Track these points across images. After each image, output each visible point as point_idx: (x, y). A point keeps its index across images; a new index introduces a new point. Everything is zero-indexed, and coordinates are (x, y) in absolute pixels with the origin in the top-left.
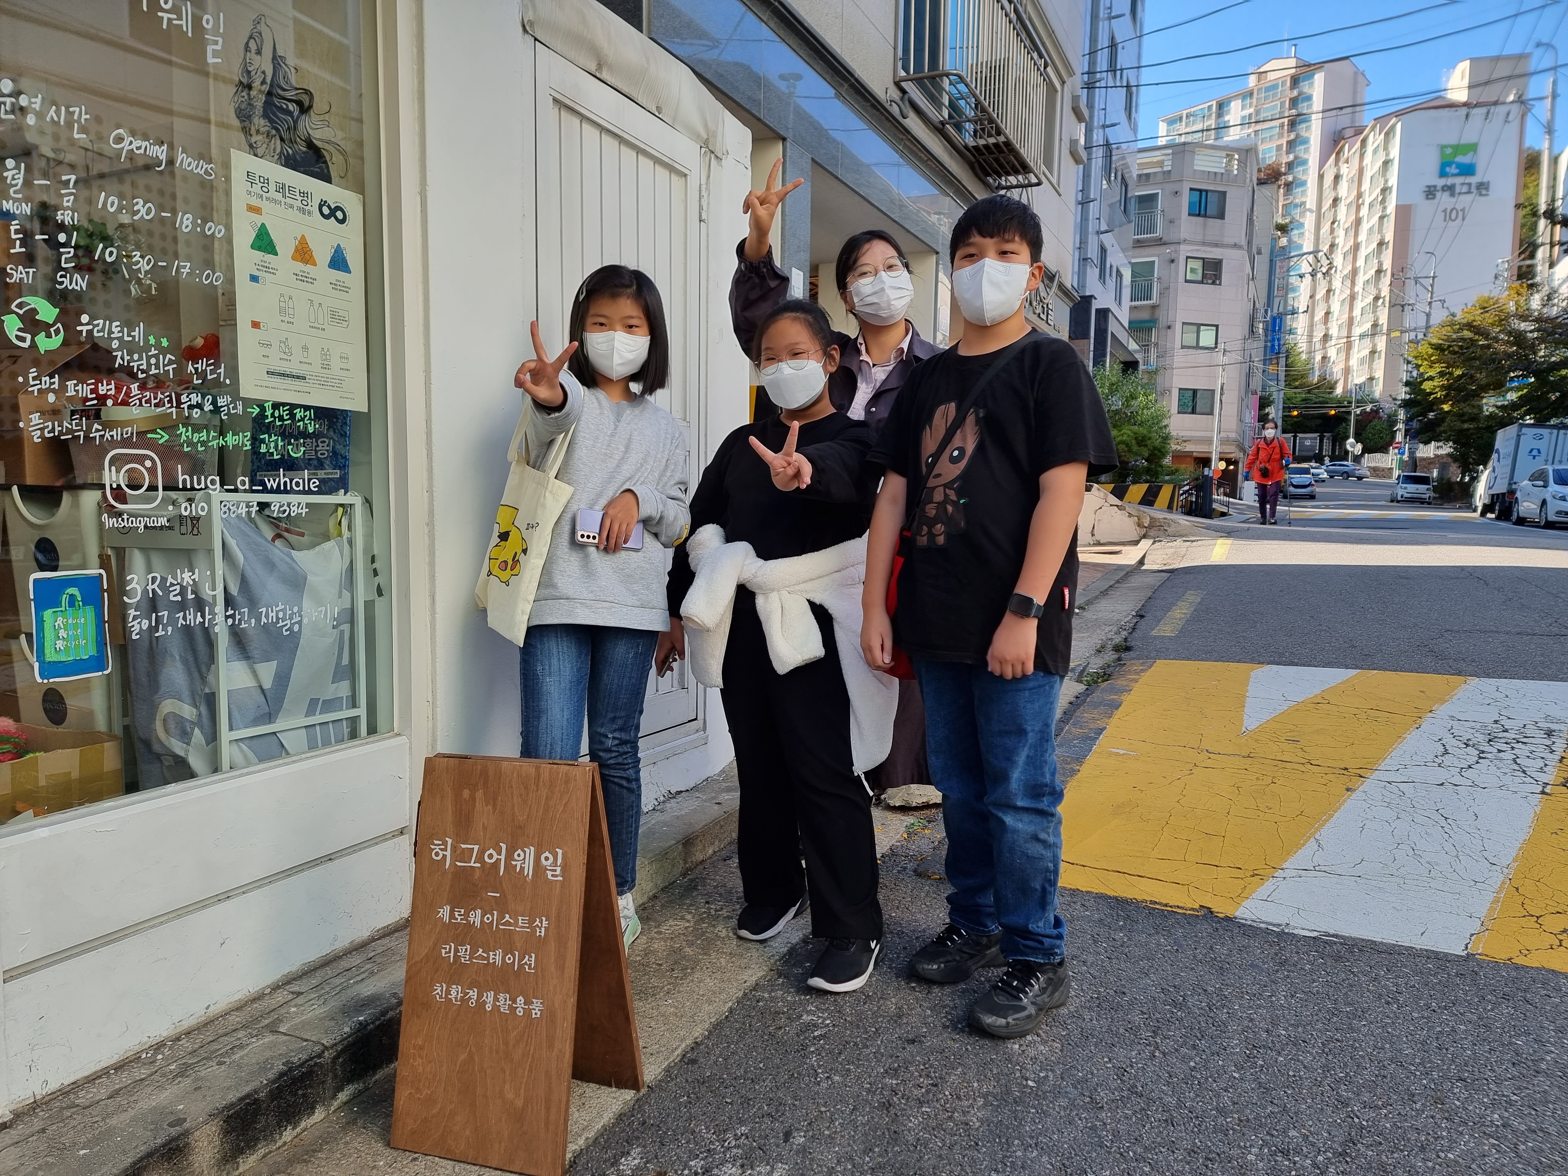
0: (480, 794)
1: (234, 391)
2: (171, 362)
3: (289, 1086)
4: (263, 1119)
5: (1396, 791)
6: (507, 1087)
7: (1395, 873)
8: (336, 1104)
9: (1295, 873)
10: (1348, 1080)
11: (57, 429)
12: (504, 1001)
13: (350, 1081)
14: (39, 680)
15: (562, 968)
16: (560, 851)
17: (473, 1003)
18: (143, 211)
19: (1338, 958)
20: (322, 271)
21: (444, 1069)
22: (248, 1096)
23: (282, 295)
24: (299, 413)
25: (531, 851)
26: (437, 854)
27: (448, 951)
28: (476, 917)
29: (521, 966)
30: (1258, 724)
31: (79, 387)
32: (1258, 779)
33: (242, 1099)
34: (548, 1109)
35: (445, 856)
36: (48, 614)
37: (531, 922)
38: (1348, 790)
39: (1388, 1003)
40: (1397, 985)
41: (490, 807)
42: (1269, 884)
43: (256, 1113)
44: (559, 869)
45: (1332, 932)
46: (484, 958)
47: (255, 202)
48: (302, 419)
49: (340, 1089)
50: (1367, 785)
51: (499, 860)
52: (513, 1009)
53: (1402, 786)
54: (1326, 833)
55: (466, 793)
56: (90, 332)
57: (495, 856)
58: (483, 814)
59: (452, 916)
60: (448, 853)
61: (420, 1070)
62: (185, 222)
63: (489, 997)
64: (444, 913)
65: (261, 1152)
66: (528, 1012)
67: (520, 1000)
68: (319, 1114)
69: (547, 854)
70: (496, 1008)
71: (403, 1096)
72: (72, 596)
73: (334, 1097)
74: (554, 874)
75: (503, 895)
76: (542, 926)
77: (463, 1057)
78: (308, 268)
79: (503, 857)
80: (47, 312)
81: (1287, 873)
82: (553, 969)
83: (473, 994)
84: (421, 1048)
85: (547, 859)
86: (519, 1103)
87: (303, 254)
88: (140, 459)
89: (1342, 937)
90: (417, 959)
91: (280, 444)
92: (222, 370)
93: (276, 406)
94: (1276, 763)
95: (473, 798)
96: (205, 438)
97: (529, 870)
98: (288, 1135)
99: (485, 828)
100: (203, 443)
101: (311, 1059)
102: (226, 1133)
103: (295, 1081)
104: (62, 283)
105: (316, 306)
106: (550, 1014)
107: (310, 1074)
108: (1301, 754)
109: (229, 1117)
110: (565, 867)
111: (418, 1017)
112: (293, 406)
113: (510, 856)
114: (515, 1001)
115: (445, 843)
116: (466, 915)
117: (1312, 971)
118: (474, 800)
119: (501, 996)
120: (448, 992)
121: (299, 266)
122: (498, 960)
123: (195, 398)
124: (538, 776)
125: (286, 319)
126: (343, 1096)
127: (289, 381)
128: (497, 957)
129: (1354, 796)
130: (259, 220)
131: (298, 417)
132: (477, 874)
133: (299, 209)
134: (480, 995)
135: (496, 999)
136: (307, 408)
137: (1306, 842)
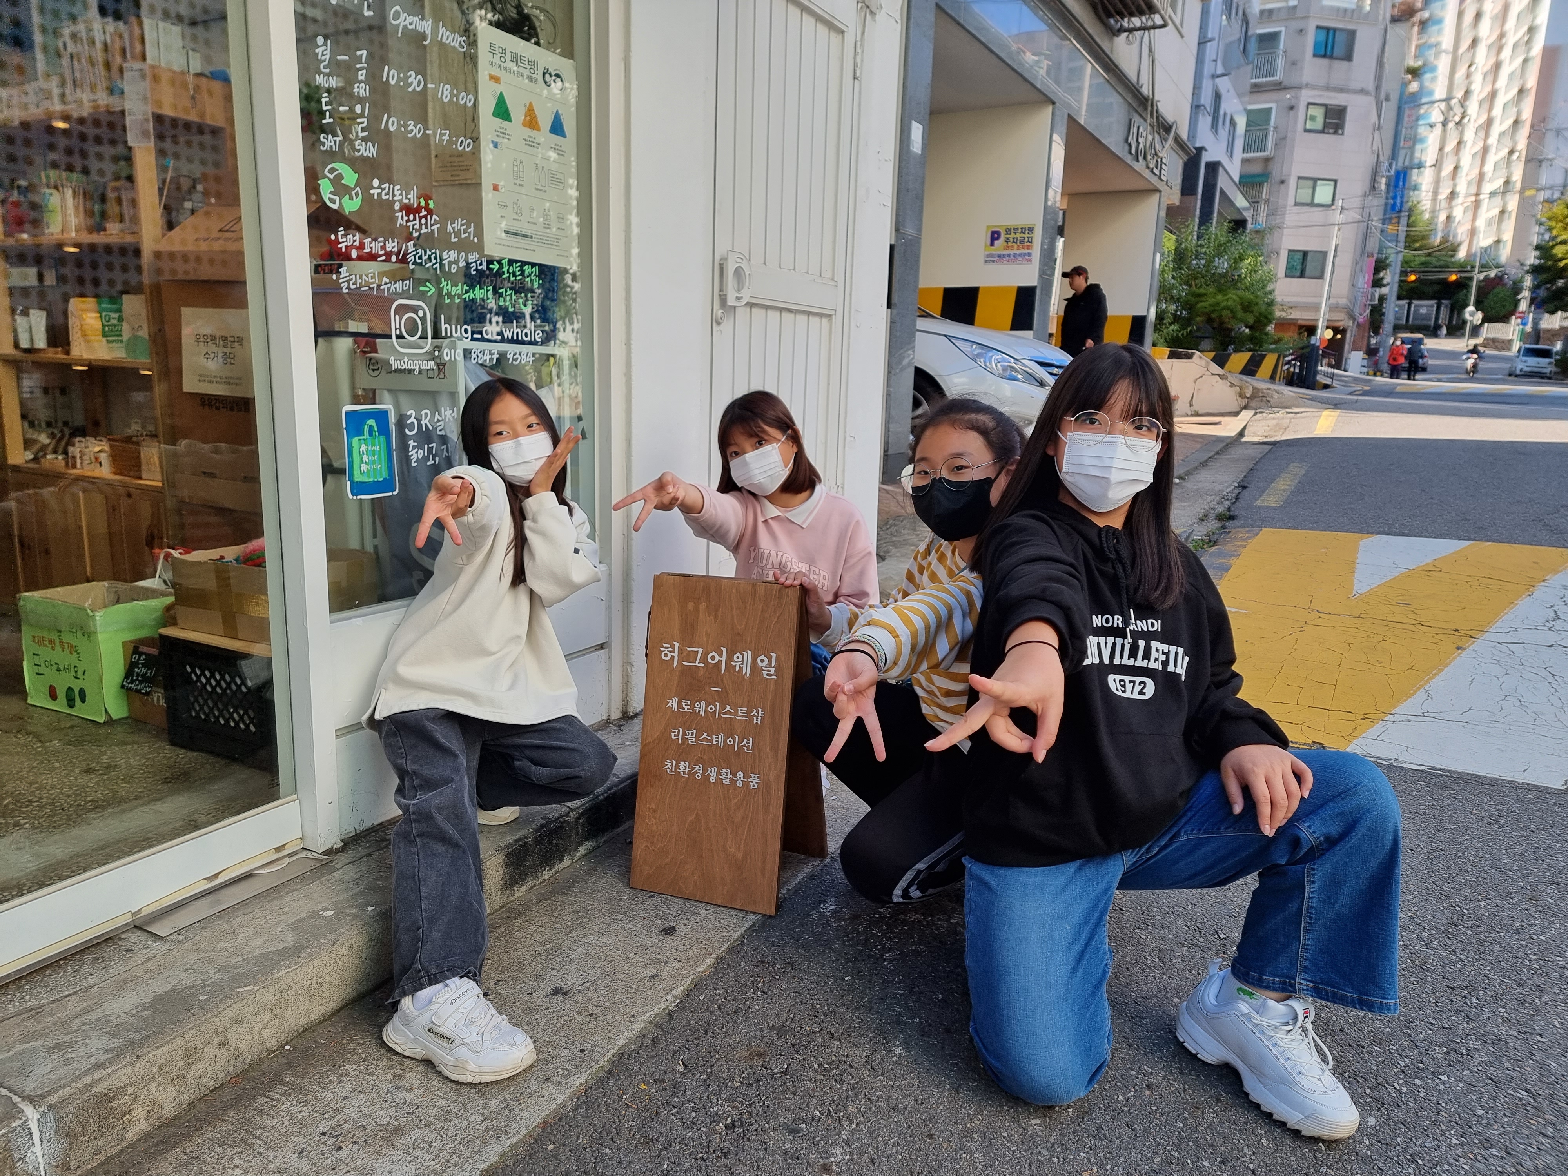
0: (703, 606)
1: (479, 247)
2: (436, 222)
3: (548, 836)
4: (530, 858)
5: (1505, 650)
6: (729, 842)
7: (1502, 720)
8: (578, 855)
9: (1404, 718)
10: (1451, 880)
11: (359, 281)
12: (726, 776)
13: (587, 839)
14: (351, 497)
15: (776, 750)
16: (774, 655)
17: (699, 776)
18: (415, 83)
19: (1444, 787)
20: (544, 136)
21: (675, 827)
22: (520, 839)
23: (515, 160)
24: (527, 269)
25: (749, 655)
26: (666, 655)
27: (676, 734)
28: (701, 708)
29: (740, 748)
30: (1369, 588)
31: (373, 245)
32: (1368, 637)
33: (516, 841)
34: (764, 860)
35: (673, 657)
36: (355, 440)
37: (749, 712)
38: (1458, 648)
39: (1490, 824)
40: (1499, 810)
41: (712, 618)
42: (1379, 727)
43: (526, 853)
44: (773, 670)
45: (1439, 767)
46: (708, 741)
47: (495, 72)
48: (529, 275)
49: (580, 844)
50: (1477, 645)
51: (720, 662)
52: (734, 782)
53: (1511, 646)
54: (1437, 685)
55: (691, 605)
56: (379, 195)
57: (717, 658)
58: (706, 624)
59: (680, 706)
60: (676, 655)
61: (654, 828)
62: (446, 93)
63: (713, 772)
64: (673, 703)
65: (529, 884)
66: (746, 785)
67: (740, 774)
68: (566, 862)
69: (763, 657)
70: (719, 780)
71: (639, 848)
72: (371, 427)
73: (576, 849)
74: (769, 672)
75: (724, 688)
76: (758, 716)
77: (690, 819)
78: (534, 133)
79: (724, 659)
80: (350, 177)
81: (1396, 718)
82: (768, 750)
83: (699, 769)
84: (655, 811)
85: (762, 661)
86: (740, 856)
87: (531, 122)
88: (414, 309)
89: (1448, 771)
90: (650, 740)
91: (514, 297)
92: (472, 230)
93: (511, 262)
94: (1386, 623)
95: (697, 610)
96: (459, 292)
97: (747, 669)
98: (546, 874)
99: (708, 635)
100: (459, 296)
101: (561, 817)
102: (507, 866)
103: (551, 832)
104: (359, 151)
105: (540, 169)
106: (766, 786)
107: (561, 828)
108: (1411, 616)
109: (509, 853)
110: (778, 668)
111: (652, 786)
112: (524, 263)
113: (730, 658)
114: (735, 775)
115: (673, 647)
116: (692, 706)
117: (1418, 797)
118: (698, 612)
119: (723, 771)
120: (677, 767)
121: (528, 132)
122: (721, 742)
123: (453, 255)
124: (755, 593)
125: (518, 182)
126: (582, 850)
127: (520, 239)
128: (719, 740)
129: (1464, 653)
130: (499, 88)
131: (526, 273)
132: (701, 673)
133: (528, 78)
134: (705, 770)
135: (719, 773)
136: (533, 265)
137: (1416, 692)
